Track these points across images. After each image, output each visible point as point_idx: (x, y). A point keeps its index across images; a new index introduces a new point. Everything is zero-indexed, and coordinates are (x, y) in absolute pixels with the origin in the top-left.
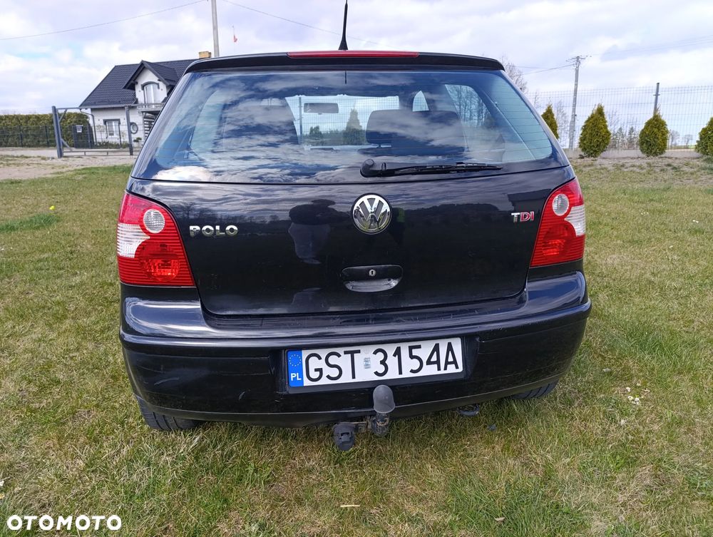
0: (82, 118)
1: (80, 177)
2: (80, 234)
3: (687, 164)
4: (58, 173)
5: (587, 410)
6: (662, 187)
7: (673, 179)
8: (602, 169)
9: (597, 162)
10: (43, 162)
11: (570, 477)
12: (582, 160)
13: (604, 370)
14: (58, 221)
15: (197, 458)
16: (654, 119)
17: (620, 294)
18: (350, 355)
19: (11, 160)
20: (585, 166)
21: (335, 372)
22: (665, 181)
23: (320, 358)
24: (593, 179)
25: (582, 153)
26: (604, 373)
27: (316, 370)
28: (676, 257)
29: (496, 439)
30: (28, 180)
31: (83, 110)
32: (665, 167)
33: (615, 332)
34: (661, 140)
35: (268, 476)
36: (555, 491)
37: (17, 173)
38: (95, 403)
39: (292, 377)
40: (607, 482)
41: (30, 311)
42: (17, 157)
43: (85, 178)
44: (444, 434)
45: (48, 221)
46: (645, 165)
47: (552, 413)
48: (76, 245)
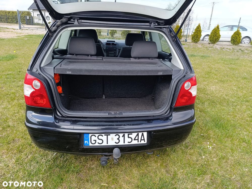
0: (29, 14)
1: (27, 39)
2: (24, 64)
3: (247, 50)
4: (18, 36)
5: (192, 151)
6: (236, 58)
7: (241, 55)
8: (216, 49)
9: (214, 46)
10: (14, 31)
11: (182, 177)
12: (209, 45)
13: (201, 134)
14: (16, 58)
15: (54, 161)
16: (237, 32)
17: (213, 103)
18: (106, 136)
19: (2, 29)
20: (210, 47)
21: (101, 142)
22: (238, 56)
23: (95, 136)
24: (212, 53)
25: (210, 42)
26: (201, 136)
27: (94, 140)
28: (235, 89)
29: (159, 161)
30: (7, 39)
31: (30, 10)
32: (239, 50)
33: (208, 119)
34: (238, 40)
35: (78, 170)
36: (176, 183)
37: (4, 35)
38: (21, 136)
39: (85, 142)
40: (194, 180)
41: (2, 96)
42: (4, 28)
43: (28, 39)
44: (141, 157)
45: (12, 57)
46: (231, 49)
47: (180, 151)
48: (22, 69)
